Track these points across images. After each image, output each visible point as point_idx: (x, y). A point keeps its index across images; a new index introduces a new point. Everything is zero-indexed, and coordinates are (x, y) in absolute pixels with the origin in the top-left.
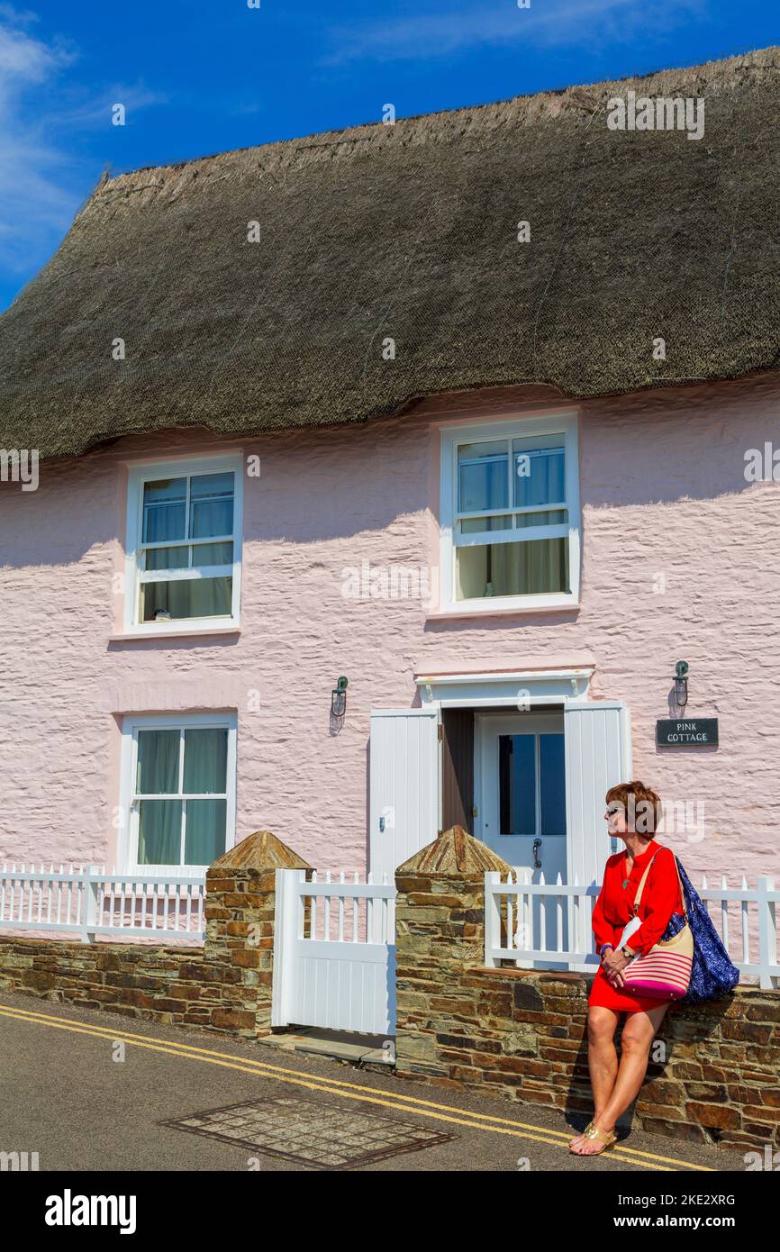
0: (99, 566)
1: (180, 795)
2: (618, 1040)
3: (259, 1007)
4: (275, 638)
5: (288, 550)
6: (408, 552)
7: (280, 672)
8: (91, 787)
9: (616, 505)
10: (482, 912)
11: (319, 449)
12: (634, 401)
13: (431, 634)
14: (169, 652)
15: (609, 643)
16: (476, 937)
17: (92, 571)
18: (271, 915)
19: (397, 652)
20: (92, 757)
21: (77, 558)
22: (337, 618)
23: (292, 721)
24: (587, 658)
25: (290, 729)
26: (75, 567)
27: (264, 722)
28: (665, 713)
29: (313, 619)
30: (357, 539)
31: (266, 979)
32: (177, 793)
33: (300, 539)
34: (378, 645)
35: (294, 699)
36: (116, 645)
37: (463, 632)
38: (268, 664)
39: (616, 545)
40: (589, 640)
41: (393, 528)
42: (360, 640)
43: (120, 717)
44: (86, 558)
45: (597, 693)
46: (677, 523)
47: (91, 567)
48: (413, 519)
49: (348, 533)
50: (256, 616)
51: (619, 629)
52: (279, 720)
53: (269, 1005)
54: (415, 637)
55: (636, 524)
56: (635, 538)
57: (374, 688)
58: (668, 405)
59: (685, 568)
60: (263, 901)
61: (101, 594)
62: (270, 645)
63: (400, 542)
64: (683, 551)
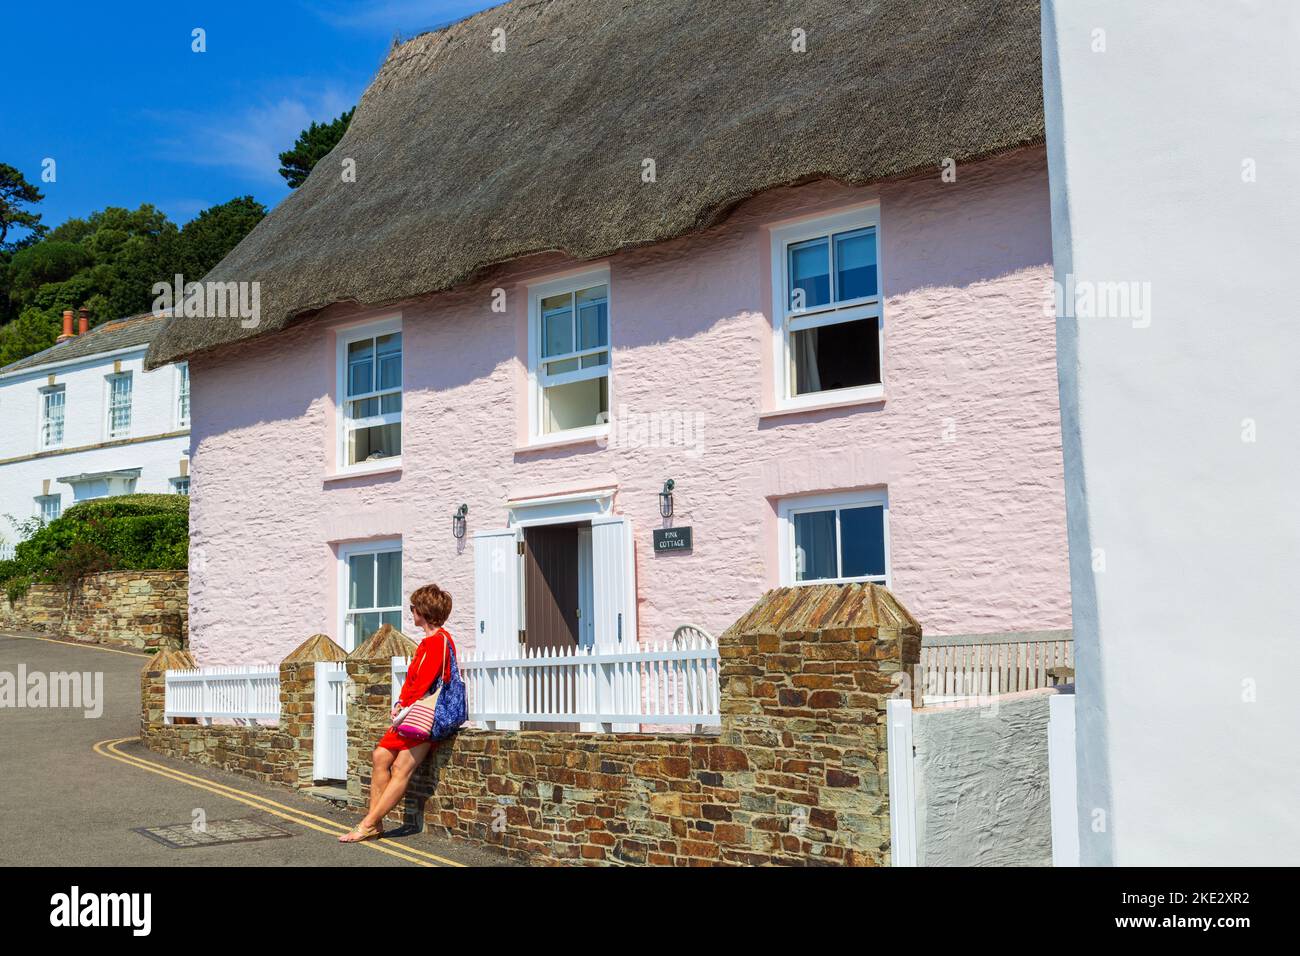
0: (316, 418)
1: (375, 609)
2: (389, 767)
3: (301, 765)
4: (423, 473)
5: (430, 398)
6: (503, 396)
7: (427, 502)
8: (316, 605)
9: (631, 348)
10: (390, 686)
11: (448, 310)
12: (642, 255)
13: (518, 465)
14: (359, 489)
15: (625, 467)
16: (384, 706)
17: (312, 423)
18: (311, 697)
19: (498, 481)
20: (316, 580)
21: (303, 413)
22: (461, 455)
23: (434, 543)
24: (612, 480)
25: (433, 550)
26: (305, 420)
27: (418, 545)
28: (659, 524)
29: (448, 456)
30: (472, 386)
31: (308, 745)
32: (372, 606)
33: (439, 388)
34: (486, 476)
35: (436, 524)
36: (330, 485)
37: (537, 462)
38: (420, 496)
39: (631, 382)
40: (615, 464)
41: (494, 375)
42: (476, 473)
43: (335, 545)
44: (310, 412)
45: (619, 509)
46: (669, 361)
47: (312, 419)
48: (507, 367)
49: (466, 382)
50: (412, 456)
51: (633, 454)
52: (426, 543)
53: (312, 764)
54: (509, 467)
55: (643, 362)
56: (643, 374)
57: (485, 512)
58: (662, 257)
59: (673, 399)
60: (304, 686)
61: (319, 443)
62: (421, 480)
63: (499, 387)
64: (672, 384)
